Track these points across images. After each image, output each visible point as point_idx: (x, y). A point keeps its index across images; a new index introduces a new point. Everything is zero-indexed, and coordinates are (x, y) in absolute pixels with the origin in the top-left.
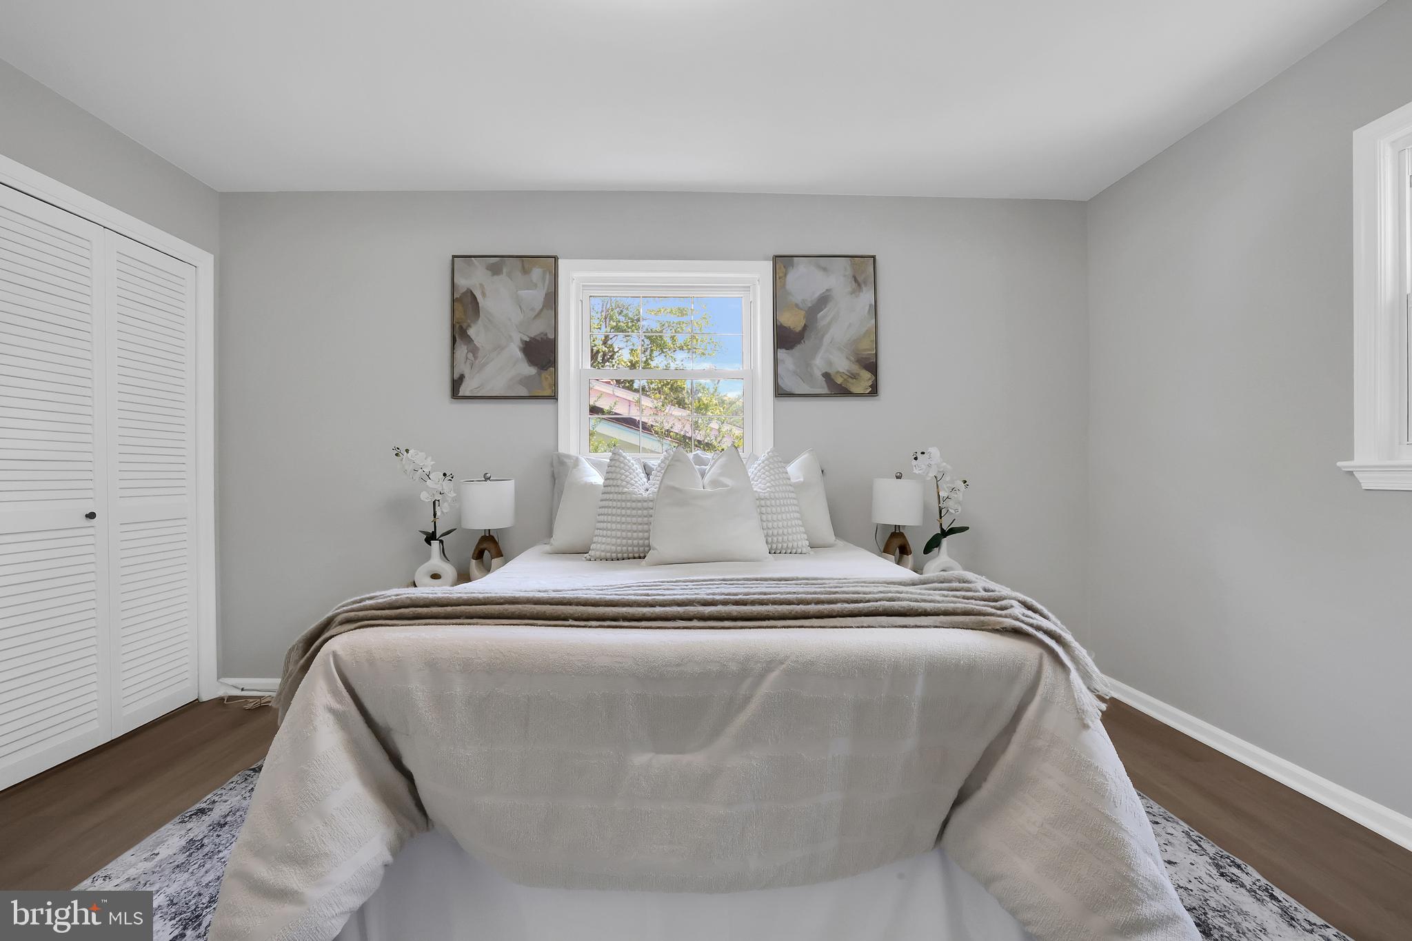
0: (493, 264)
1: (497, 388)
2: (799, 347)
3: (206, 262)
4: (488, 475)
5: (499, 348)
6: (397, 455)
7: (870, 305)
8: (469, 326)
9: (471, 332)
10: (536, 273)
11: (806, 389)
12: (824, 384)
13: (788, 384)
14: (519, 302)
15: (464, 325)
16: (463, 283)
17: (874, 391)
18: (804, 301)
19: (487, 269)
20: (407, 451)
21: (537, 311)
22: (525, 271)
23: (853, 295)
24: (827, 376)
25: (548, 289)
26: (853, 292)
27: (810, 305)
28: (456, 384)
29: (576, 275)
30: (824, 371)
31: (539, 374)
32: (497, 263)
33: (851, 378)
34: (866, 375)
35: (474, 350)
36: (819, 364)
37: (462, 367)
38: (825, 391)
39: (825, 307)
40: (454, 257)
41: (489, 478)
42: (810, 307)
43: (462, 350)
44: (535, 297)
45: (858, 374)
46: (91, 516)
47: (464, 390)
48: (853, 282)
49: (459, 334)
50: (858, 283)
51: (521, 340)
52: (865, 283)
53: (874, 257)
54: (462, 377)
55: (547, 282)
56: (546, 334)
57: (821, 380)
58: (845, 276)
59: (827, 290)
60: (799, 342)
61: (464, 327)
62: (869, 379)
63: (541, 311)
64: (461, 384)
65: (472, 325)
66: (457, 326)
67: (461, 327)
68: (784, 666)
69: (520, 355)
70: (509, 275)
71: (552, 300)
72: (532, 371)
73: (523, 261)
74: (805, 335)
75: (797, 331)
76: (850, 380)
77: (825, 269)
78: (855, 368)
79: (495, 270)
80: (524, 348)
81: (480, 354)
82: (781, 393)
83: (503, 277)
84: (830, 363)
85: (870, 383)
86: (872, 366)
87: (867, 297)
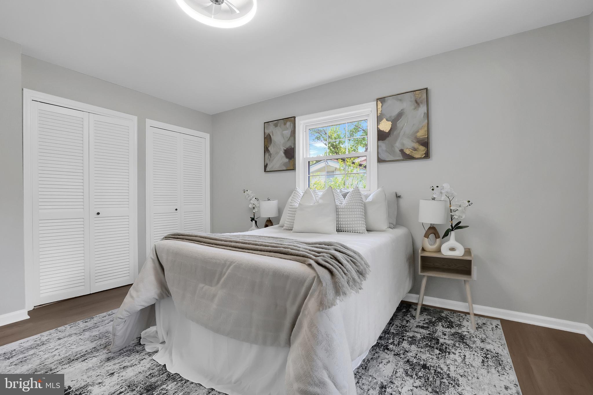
0: (275, 123)
1: (276, 168)
2: (388, 139)
3: (207, 136)
4: (269, 199)
5: (277, 153)
6: (244, 192)
7: (425, 113)
8: (269, 146)
9: (269, 149)
10: (288, 124)
11: (392, 158)
12: (400, 155)
13: (383, 156)
14: (283, 135)
15: (267, 146)
16: (267, 132)
17: (427, 155)
18: (390, 117)
19: (274, 125)
20: (247, 191)
21: (289, 138)
22: (285, 124)
23: (415, 110)
24: (402, 151)
25: (292, 129)
26: (415, 109)
27: (393, 118)
28: (266, 167)
29: (302, 122)
30: (400, 149)
31: (289, 161)
32: (276, 123)
33: (414, 150)
34: (422, 148)
35: (270, 155)
36: (398, 146)
37: (267, 161)
38: (401, 158)
39: (401, 118)
40: (264, 123)
41: (269, 200)
42: (393, 119)
43: (267, 155)
44: (288, 133)
45: (418, 148)
46: (176, 210)
47: (268, 169)
48: (415, 103)
49: (266, 150)
50: (417, 103)
51: (284, 149)
52: (422, 103)
53: (426, 89)
54: (267, 164)
55: (291, 127)
56: (291, 146)
57: (399, 153)
58: (411, 101)
59: (402, 110)
60: (388, 136)
61: (268, 147)
62: (424, 150)
63: (290, 138)
64: (267, 167)
65: (270, 146)
66: (266, 147)
67: (267, 147)
68: (234, 264)
69: (283, 155)
70: (280, 126)
71: (293, 133)
72: (287, 160)
73: (284, 121)
74: (391, 133)
75: (387, 132)
76: (414, 152)
77: (400, 100)
78: (416, 145)
79: (276, 125)
80: (285, 152)
81: (272, 156)
82: (380, 161)
83: (278, 127)
84: (403, 144)
85: (424, 152)
86: (426, 143)
87: (423, 109)
